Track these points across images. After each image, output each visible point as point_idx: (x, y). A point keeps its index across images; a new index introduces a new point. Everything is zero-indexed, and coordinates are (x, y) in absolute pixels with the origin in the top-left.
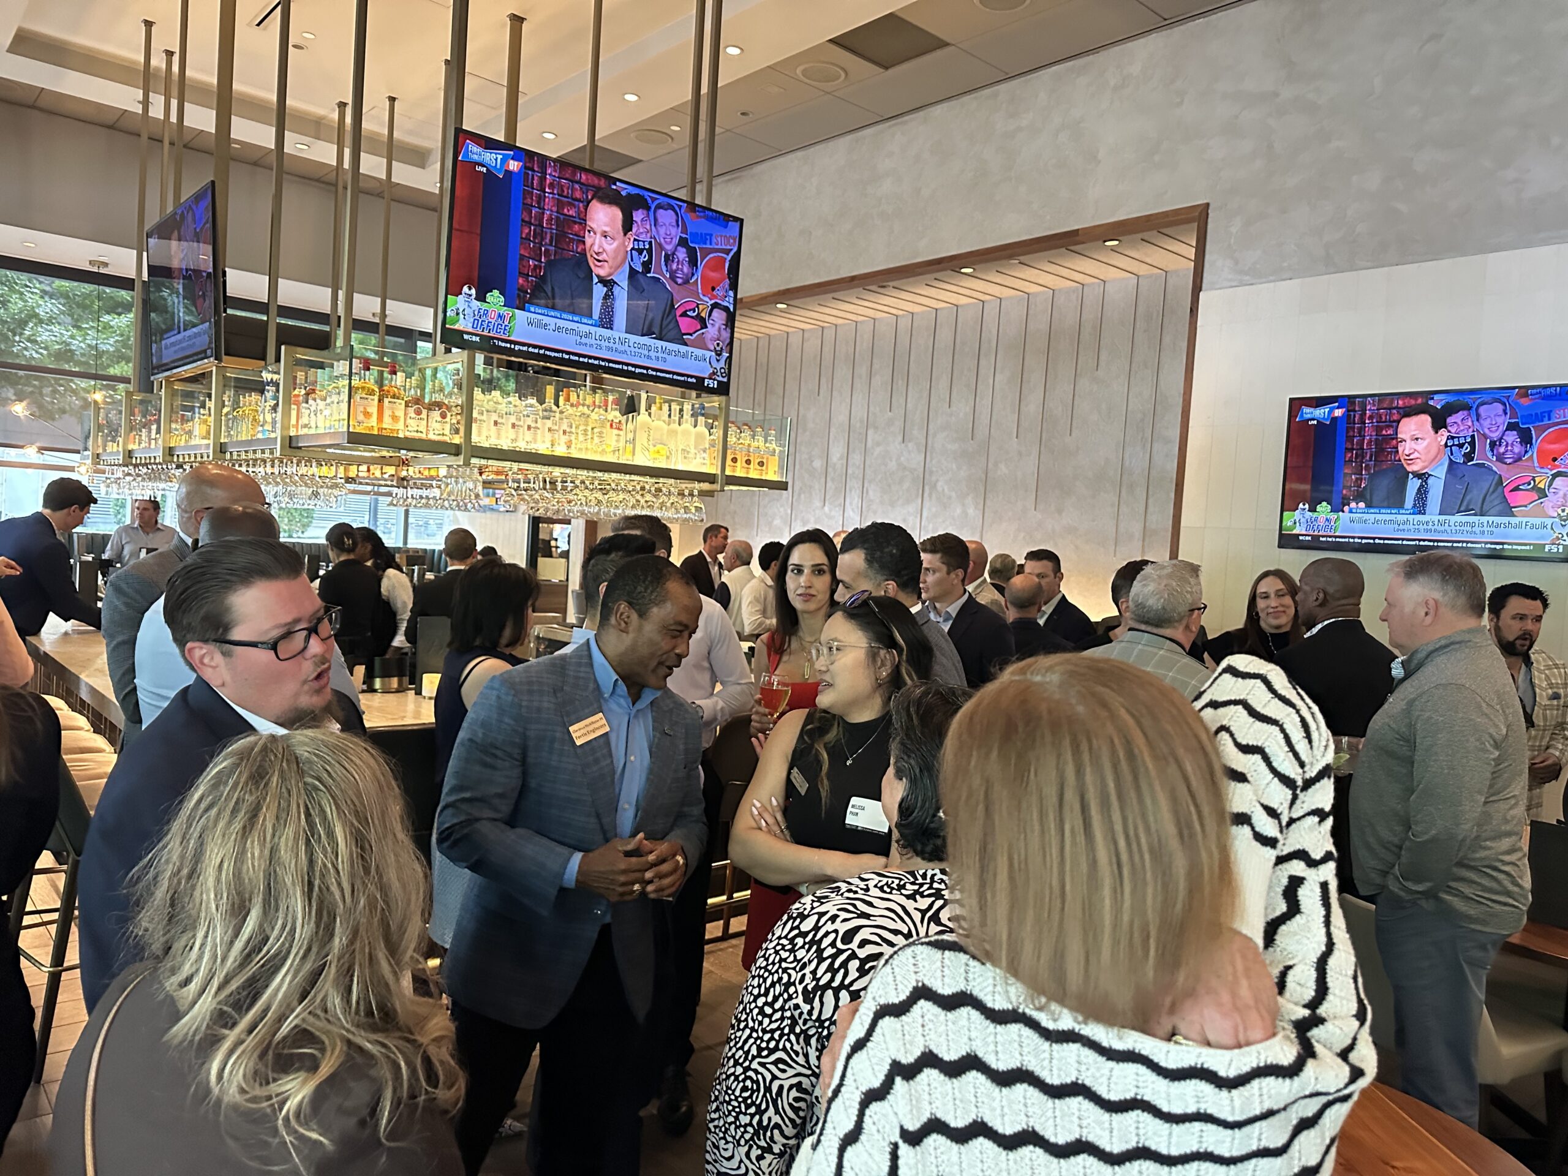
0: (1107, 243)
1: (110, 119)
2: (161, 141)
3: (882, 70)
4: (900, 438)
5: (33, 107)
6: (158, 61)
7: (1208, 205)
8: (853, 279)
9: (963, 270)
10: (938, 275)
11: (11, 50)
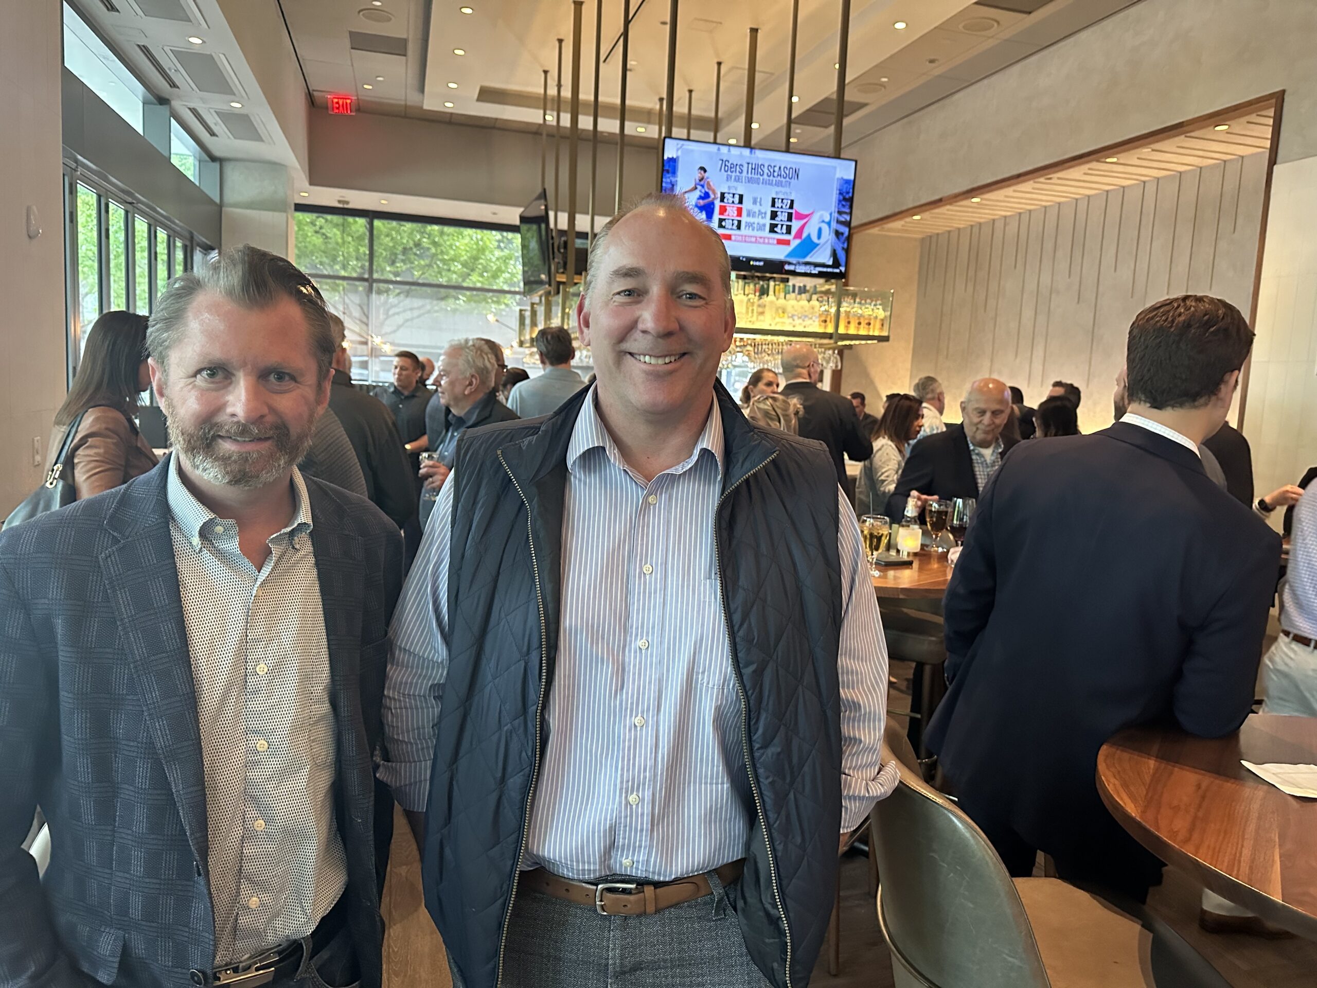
0: (1218, 128)
4: (1076, 300)
7: (1284, 91)
9: (1108, 160)
10: (1088, 166)
11: (478, 100)
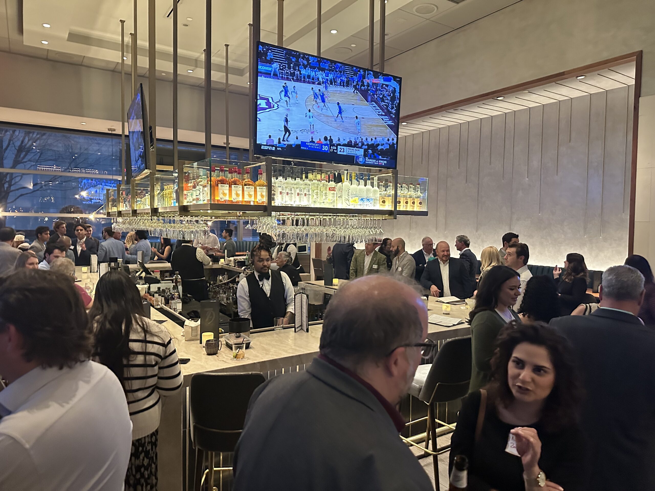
0: (578, 78)
1: (112, 67)
2: (131, 75)
3: (455, 4)
4: (465, 181)
5: (81, 65)
6: (128, 39)
7: (641, 52)
8: (442, 107)
9: (498, 99)
10: (484, 102)
11: (68, 40)
